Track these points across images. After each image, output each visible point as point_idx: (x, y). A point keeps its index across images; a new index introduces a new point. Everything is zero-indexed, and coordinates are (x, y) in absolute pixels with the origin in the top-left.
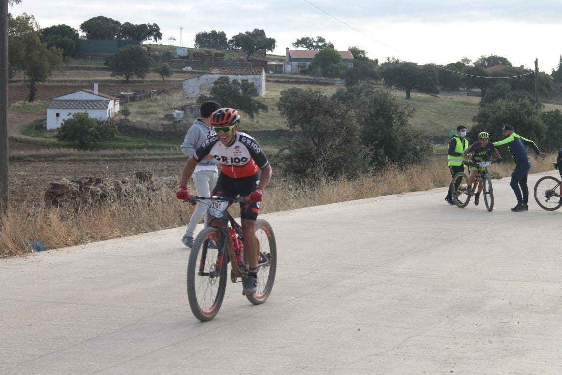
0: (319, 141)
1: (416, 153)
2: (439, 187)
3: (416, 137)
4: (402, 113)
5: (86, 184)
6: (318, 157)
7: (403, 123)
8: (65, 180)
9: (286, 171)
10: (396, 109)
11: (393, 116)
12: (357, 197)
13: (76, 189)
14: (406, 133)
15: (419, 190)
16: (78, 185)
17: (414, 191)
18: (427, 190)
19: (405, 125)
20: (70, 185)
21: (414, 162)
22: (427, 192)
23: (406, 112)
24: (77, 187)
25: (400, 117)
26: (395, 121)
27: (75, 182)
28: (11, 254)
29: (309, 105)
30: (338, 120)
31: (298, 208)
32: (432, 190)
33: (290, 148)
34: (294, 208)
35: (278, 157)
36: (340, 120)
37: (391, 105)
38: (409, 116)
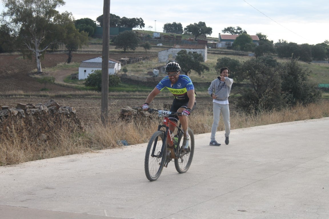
0: (258, 88)
1: (311, 97)
2: (325, 117)
3: (312, 87)
4: (304, 73)
5: (140, 110)
6: (259, 98)
7: (304, 79)
8: (129, 108)
9: (238, 105)
10: (300, 71)
11: (298, 75)
12: (282, 122)
13: (135, 113)
14: (306, 85)
15: (315, 118)
16: (136, 111)
17: (312, 118)
18: (319, 118)
19: (305, 80)
20: (133, 111)
21: (310, 102)
22: (320, 120)
23: (306, 73)
24: (136, 112)
25: (302, 76)
26: (299, 78)
27: (135, 109)
28: (114, 147)
29: (253, 68)
30: (269, 77)
31: (252, 126)
32: (322, 118)
33: (241, 93)
34: (249, 126)
35: (234, 98)
36: (270, 77)
37: (298, 68)
38: (308, 75)
